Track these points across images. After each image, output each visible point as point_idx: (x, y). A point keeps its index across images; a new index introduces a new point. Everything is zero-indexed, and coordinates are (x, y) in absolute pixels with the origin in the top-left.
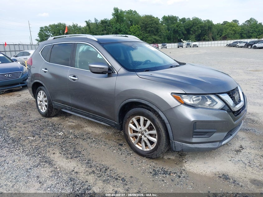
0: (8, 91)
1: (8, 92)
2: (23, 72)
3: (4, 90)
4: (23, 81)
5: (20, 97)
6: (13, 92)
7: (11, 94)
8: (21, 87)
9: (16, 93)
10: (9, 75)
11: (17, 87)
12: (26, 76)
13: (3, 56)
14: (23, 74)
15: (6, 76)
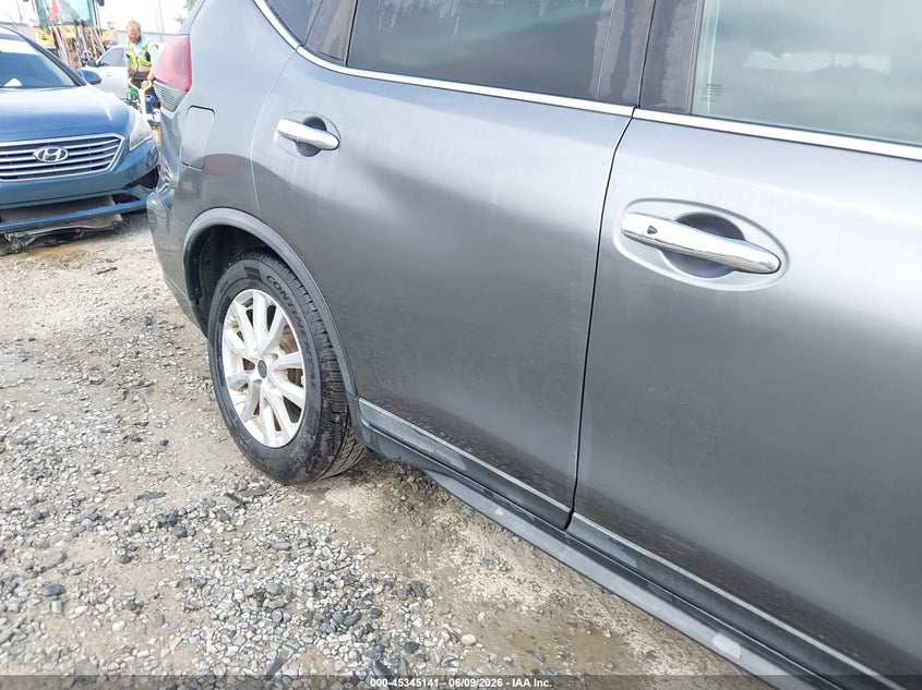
0: (52, 235)
1: (53, 241)
2: (128, 140)
3: (30, 233)
4: (130, 186)
5: (108, 278)
6: (78, 239)
7: (65, 251)
8: (119, 218)
9: (90, 248)
10: (58, 154)
11: (99, 216)
12: (141, 161)
13: (33, 52)
14: (126, 151)
15: (41, 155)
